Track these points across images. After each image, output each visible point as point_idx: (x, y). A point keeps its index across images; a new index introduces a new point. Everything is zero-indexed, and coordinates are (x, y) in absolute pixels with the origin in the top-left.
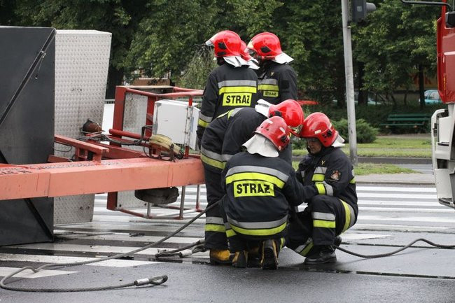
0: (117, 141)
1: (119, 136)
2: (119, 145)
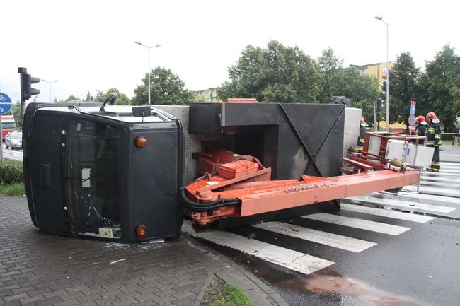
1: (366, 154)
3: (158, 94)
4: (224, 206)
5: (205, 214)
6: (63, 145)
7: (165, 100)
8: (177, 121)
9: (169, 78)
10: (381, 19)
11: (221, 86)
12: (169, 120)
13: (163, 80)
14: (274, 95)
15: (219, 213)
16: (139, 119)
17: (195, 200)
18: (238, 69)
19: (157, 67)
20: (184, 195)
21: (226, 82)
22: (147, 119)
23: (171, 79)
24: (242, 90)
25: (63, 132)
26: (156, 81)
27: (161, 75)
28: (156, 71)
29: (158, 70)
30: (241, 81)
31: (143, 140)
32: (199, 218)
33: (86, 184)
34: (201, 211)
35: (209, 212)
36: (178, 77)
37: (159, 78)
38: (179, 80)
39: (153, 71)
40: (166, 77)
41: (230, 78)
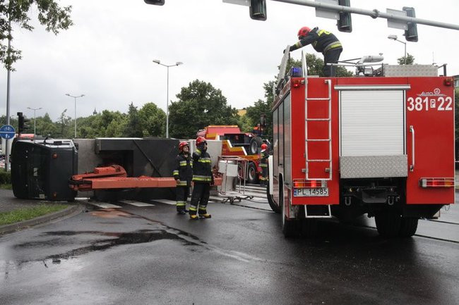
3: (194, 112)
7: (202, 119)
9: (209, 94)
10: (395, 39)
13: (203, 96)
16: (56, 147)
19: (195, 80)
21: (260, 101)
23: (212, 95)
26: (194, 97)
27: (199, 90)
29: (195, 85)
33: (35, 174)
36: (220, 92)
37: (198, 94)
38: (221, 96)
39: (190, 84)
40: (205, 92)
41: (266, 96)
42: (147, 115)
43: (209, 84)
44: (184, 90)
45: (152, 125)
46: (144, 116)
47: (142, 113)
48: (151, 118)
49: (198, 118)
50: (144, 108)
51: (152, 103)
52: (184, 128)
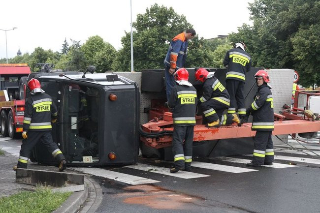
0: (295, 112)
1: (296, 110)
2: (296, 114)
4: (166, 135)
5: (155, 140)
6: (59, 101)
8: (135, 84)
9: (171, 20)
11: (237, 32)
12: (130, 83)
14: (307, 42)
15: (163, 140)
16: (110, 83)
17: (149, 131)
18: (264, 6)
20: (141, 129)
21: (245, 26)
22: (116, 83)
23: (174, 22)
24: (266, 36)
25: (59, 93)
26: (152, 25)
27: (159, 17)
28: (153, 10)
29: (154, 10)
30: (266, 23)
31: (114, 96)
32: (151, 141)
33: (74, 127)
34: (152, 138)
35: (157, 138)
36: (184, 19)
37: (157, 21)
38: (186, 22)
39: (147, 10)
40: (166, 19)
41: (251, 19)
42: (92, 51)
43: (171, 9)
44: (140, 18)
45: (100, 62)
46: (89, 52)
47: (86, 48)
48: (97, 53)
49: (159, 51)
50: (88, 42)
51: (97, 36)
52: (142, 64)
